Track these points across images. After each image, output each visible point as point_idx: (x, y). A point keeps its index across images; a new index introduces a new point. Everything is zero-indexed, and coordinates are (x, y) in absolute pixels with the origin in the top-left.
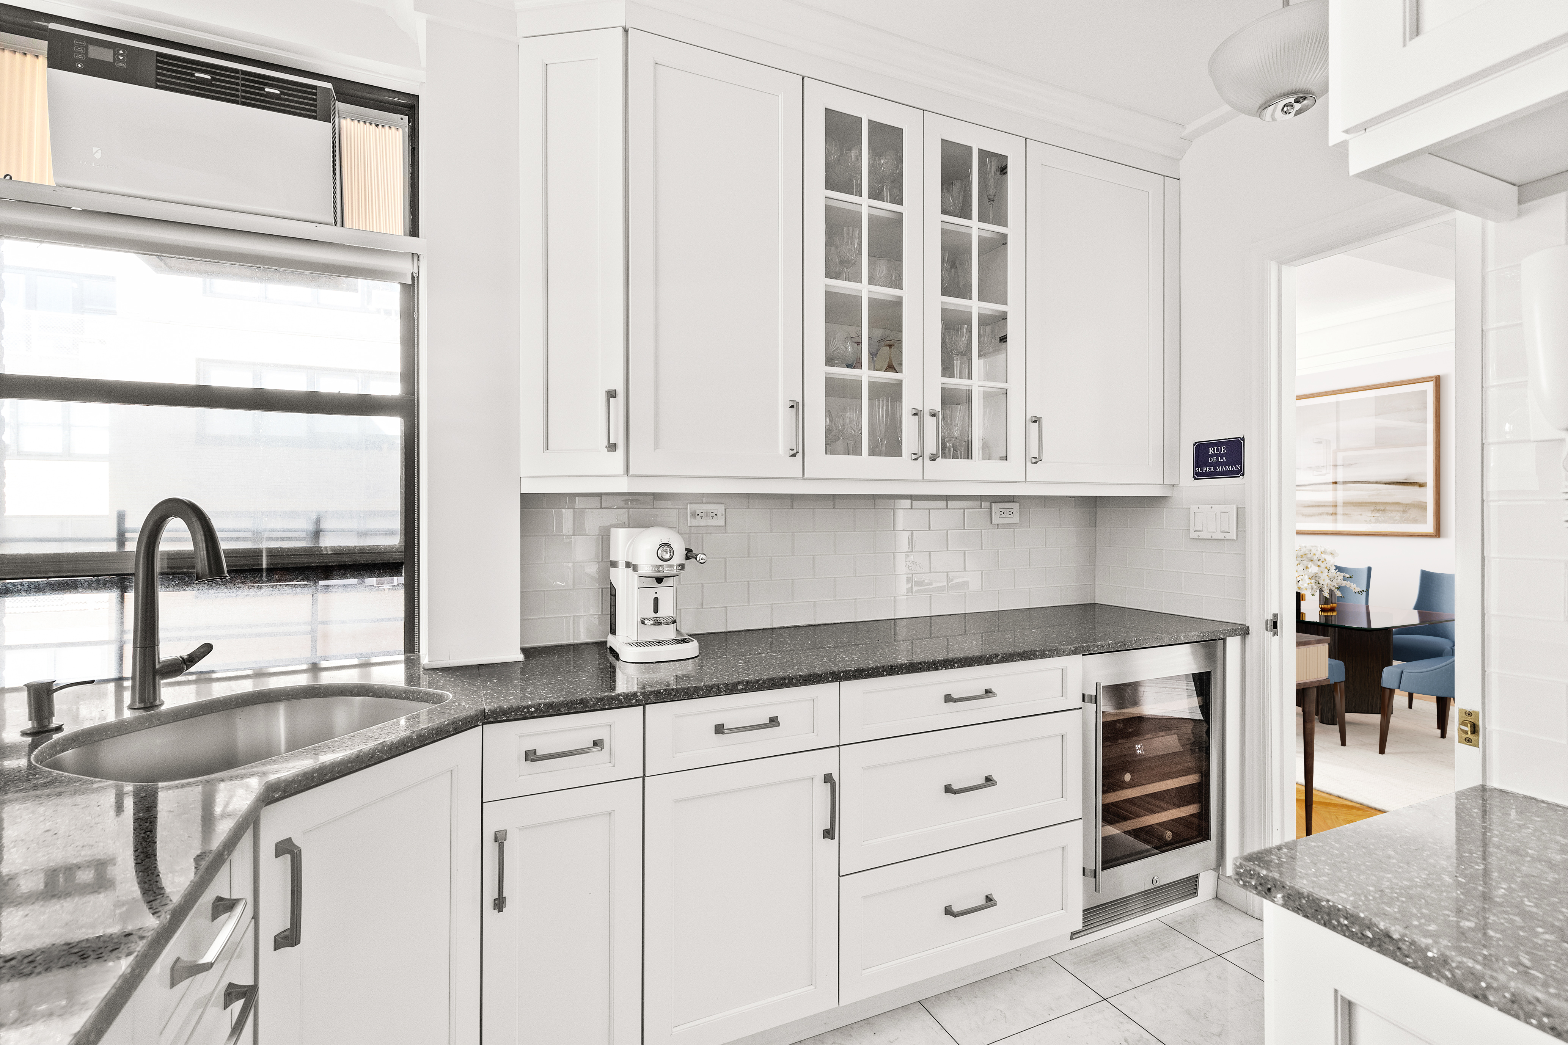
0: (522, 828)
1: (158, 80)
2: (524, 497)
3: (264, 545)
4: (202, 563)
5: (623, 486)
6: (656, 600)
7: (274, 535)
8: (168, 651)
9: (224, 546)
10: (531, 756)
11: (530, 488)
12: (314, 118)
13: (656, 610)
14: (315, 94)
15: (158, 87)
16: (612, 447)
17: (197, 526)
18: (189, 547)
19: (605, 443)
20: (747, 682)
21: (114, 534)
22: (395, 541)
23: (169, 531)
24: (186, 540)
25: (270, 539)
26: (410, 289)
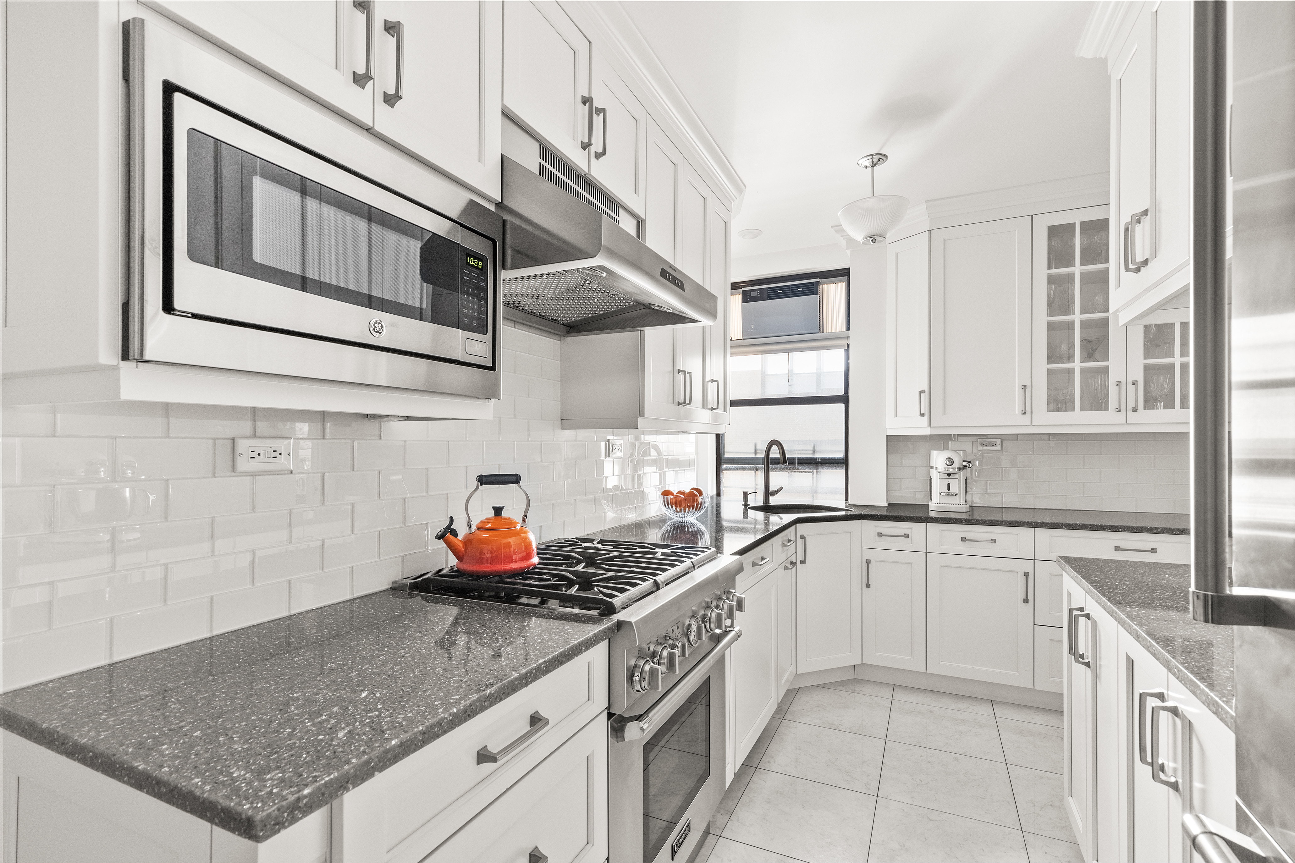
0: (876, 561)
1: (768, 297)
2: (888, 437)
3: (796, 456)
4: (781, 460)
5: (928, 432)
6: (949, 485)
7: (800, 452)
8: (772, 489)
9: (787, 456)
10: (880, 535)
11: (890, 433)
12: (813, 294)
13: (949, 490)
14: (813, 285)
15: (768, 300)
16: (923, 415)
17: (780, 448)
18: (778, 456)
19: (919, 413)
20: (977, 520)
21: (754, 451)
22: (841, 455)
23: (773, 450)
24: (777, 453)
25: (798, 453)
26: (847, 351)
